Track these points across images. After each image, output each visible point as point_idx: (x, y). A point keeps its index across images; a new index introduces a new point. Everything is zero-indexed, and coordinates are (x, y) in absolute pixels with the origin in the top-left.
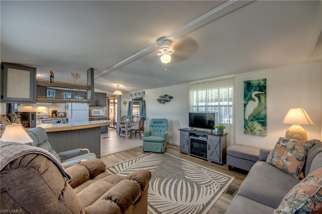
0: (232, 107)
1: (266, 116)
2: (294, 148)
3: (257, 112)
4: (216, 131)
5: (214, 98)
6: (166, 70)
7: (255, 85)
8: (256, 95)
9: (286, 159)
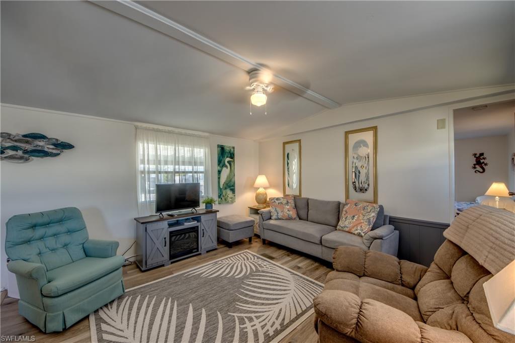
0: (203, 175)
1: (234, 183)
2: (288, 202)
3: (229, 180)
4: (202, 206)
5: (186, 160)
6: (251, 113)
7: (227, 151)
8: (228, 162)
9: (288, 210)
